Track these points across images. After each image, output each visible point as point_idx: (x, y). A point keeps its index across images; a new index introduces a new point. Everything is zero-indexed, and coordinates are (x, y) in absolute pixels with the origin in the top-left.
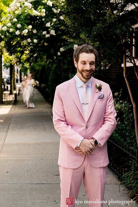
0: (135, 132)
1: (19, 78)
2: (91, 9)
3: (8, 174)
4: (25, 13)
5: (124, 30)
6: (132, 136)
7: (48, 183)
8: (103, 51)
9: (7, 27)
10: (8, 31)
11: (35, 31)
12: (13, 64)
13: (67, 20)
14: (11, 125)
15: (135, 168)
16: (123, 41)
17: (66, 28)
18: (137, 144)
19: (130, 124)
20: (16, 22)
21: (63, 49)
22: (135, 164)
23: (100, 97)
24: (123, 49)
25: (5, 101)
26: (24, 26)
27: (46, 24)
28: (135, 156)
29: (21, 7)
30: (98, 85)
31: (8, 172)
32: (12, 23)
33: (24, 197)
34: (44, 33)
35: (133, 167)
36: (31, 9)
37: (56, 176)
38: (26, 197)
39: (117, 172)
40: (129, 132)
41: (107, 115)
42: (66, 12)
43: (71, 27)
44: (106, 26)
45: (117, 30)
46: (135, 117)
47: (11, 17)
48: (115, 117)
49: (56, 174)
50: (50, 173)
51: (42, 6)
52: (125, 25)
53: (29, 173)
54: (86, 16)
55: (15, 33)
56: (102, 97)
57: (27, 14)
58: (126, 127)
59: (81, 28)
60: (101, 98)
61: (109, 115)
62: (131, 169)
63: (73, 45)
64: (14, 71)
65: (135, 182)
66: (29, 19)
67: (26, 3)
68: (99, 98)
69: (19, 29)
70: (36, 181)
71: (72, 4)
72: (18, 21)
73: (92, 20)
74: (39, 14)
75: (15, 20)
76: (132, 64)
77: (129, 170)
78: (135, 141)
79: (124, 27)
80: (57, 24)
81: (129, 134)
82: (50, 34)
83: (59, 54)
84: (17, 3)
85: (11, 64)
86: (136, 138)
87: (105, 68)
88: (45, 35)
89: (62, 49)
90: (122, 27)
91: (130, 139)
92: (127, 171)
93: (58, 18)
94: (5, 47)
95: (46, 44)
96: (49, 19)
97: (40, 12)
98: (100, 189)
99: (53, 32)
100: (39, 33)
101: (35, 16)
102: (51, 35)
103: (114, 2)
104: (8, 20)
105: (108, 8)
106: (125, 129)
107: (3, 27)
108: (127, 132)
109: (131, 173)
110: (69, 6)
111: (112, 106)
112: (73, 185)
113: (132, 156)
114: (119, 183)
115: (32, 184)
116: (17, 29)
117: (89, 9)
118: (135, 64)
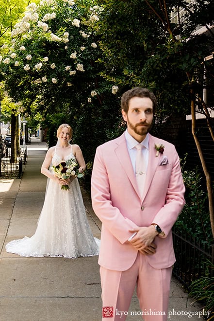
0: (209, 218)
1: (24, 137)
2: (143, 32)
3: (15, 282)
4: (39, 38)
5: (193, 65)
6: (205, 225)
7: (78, 296)
8: (161, 96)
9: (11, 58)
10: (12, 65)
11: (53, 66)
12: (16, 115)
13: (105, 50)
14: (15, 209)
15: (210, 272)
16: (191, 80)
17: (105, 61)
18: (212, 236)
19: (201, 206)
20: (24, 51)
21: (95, 93)
22: (210, 266)
23: (162, 163)
24: (191, 92)
25: (4, 173)
26: (36, 57)
27: (70, 55)
28: (211, 254)
29: (32, 28)
30: (158, 146)
31: (15, 280)
32: (18, 53)
33: (41, 317)
34: (68, 68)
35: (208, 271)
36: (47, 32)
37: (90, 286)
38: (45, 317)
39: (182, 279)
40: (200, 219)
41: (172, 190)
42: (105, 37)
43: (112, 59)
44: (166, 58)
45: (182, 64)
46: (209, 195)
47: (17, 43)
48: (183, 194)
49: (89, 283)
50: (80, 281)
51: (64, 27)
52: (194, 57)
53: (48, 281)
54: (136, 44)
55: (23, 68)
56: (165, 163)
57: (41, 39)
58: (195, 210)
59: (127, 61)
60: (164, 165)
61: (176, 190)
62: (205, 274)
63: (112, 87)
64: (18, 126)
65: (211, 292)
66: (44, 47)
67: (39, 22)
68: (161, 165)
69: (30, 62)
70: (59, 293)
71: (115, 26)
72: (28, 49)
73: (145, 49)
74: (60, 39)
75: (23, 48)
76: (204, 115)
77: (202, 275)
78: (210, 231)
79: (192, 60)
80: (87, 55)
81: (200, 221)
82: (76, 70)
83: (89, 100)
84: (25, 22)
85: (13, 116)
86: (210, 226)
87: (161, 121)
88: (68, 72)
89: (93, 93)
90: (190, 61)
91: (201, 229)
92: (198, 277)
93: (88, 45)
94: (6, 89)
95: (69, 84)
96: (74, 47)
97: (61, 36)
98: (162, 300)
99: (80, 67)
100: (59, 68)
101: (53, 42)
102: (78, 72)
103: (177, 23)
104: (12, 48)
105: (168, 31)
106: (195, 214)
107: (4, 58)
108: (197, 218)
109: (204, 279)
110: (110, 28)
111: (180, 177)
112: (122, 295)
113: (207, 254)
114: (186, 295)
115: (54, 297)
116: (25, 62)
117: (140, 33)
118: (208, 115)
